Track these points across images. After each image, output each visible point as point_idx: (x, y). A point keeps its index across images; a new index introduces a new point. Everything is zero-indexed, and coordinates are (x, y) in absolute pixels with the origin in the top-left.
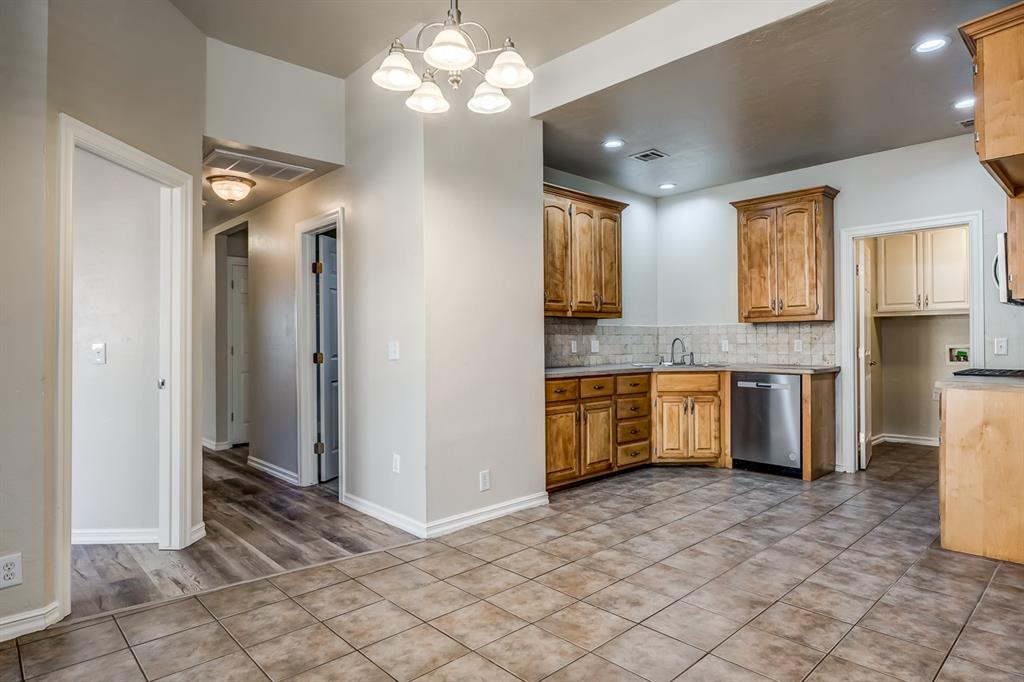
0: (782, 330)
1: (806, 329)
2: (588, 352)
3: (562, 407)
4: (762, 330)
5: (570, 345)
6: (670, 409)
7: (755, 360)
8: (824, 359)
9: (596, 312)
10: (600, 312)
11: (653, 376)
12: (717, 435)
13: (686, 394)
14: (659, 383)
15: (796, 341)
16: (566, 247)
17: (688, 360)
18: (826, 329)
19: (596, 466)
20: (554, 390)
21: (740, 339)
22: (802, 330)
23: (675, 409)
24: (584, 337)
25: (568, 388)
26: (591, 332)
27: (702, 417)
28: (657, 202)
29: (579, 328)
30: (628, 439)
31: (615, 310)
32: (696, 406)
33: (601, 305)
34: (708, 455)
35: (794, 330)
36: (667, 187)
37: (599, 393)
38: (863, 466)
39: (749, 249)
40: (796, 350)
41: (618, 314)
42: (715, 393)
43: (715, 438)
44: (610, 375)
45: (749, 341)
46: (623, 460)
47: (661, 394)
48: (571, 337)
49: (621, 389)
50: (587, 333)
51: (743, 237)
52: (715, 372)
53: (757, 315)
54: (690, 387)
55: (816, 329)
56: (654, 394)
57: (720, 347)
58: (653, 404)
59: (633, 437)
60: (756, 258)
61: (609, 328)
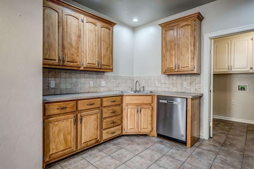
0: (179, 77)
1: (189, 77)
2: (100, 86)
3: (63, 117)
4: (171, 78)
5: (89, 83)
6: (131, 111)
7: (168, 89)
8: (196, 90)
9: (98, 69)
11: (124, 97)
12: (151, 123)
13: (138, 105)
14: (126, 100)
15: (184, 82)
16: (79, 37)
17: (142, 89)
18: (197, 78)
19: (89, 143)
20: (56, 108)
21: (163, 81)
22: (187, 78)
23: (133, 111)
24: (98, 80)
25: (68, 106)
27: (144, 115)
28: (134, 29)
29: (95, 76)
30: (109, 126)
31: (109, 68)
32: (142, 110)
33: (101, 66)
34: (147, 131)
35: (184, 78)
36: (135, 20)
37: (91, 107)
38: (211, 136)
39: (166, 43)
40: (184, 86)
41: (112, 70)
42: (150, 104)
43: (150, 123)
44: (99, 98)
45: (166, 82)
46: (106, 136)
47: (127, 105)
48: (90, 79)
49: (105, 104)
50: (99, 78)
51: (164, 39)
52: (151, 95)
53: (169, 71)
54: (140, 102)
55: (193, 78)
56: (124, 105)
57: (155, 84)
58: (124, 109)
59: (112, 125)
60: (169, 47)
61: (110, 76)
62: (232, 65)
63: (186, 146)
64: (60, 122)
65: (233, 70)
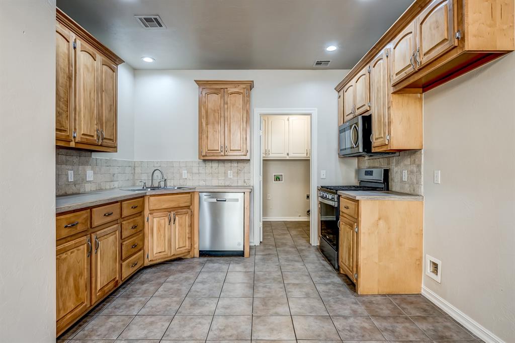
0: (221, 165)
1: (235, 165)
2: (84, 180)
3: (73, 242)
4: (209, 165)
5: (67, 175)
6: (159, 222)
7: (204, 183)
8: (245, 182)
9: (98, 145)
10: (101, 146)
11: (146, 199)
12: (190, 237)
13: (169, 210)
14: (152, 203)
15: (229, 171)
16: (70, 78)
17: (162, 184)
18: (246, 165)
19: (106, 288)
20: (64, 225)
21: (195, 170)
22: (232, 165)
23: (163, 222)
24: (81, 168)
25: (80, 221)
26: (87, 163)
27: (180, 225)
28: (136, 71)
29: (75, 159)
30: (130, 253)
31: (113, 145)
32: (177, 218)
33: (102, 140)
34: (184, 251)
35: (228, 165)
36: (148, 60)
37: (109, 219)
39: (207, 112)
40: (229, 177)
41: (114, 148)
42: (188, 207)
43: (189, 238)
44: (117, 202)
45: (200, 171)
46: (126, 273)
47: (152, 212)
48: (67, 167)
49: (126, 212)
50: (83, 164)
51: (202, 104)
52: (189, 193)
53: (212, 154)
54: (173, 205)
55: (241, 165)
56: (147, 212)
57: (181, 175)
58: (146, 220)
59: (134, 250)
60: (211, 119)
61: (101, 160)
62: (269, 148)
63: (244, 256)
64: (69, 253)
65: (271, 155)
